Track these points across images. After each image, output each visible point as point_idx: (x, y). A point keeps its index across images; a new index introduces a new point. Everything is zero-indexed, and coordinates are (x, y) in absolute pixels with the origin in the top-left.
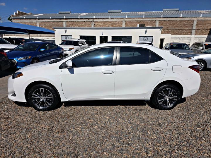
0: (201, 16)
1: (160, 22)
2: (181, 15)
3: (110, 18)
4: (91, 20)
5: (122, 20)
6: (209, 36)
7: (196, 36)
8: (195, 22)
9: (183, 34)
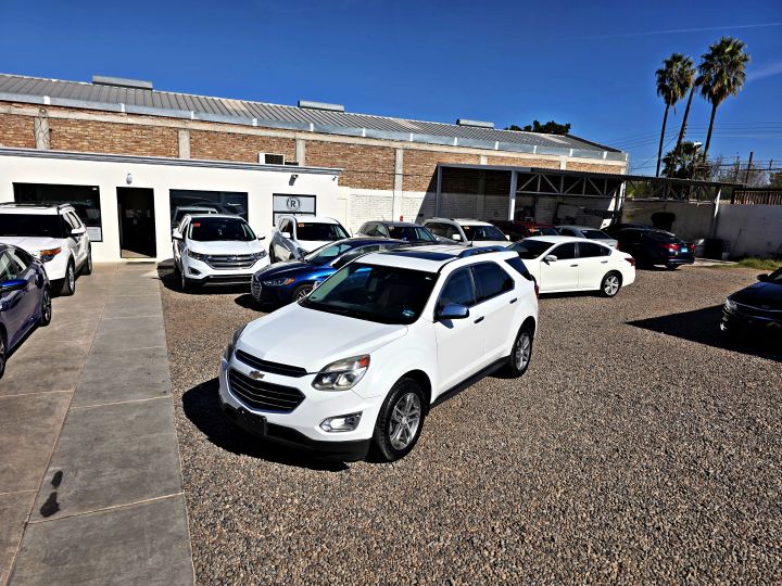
0: (411, 140)
1: (308, 144)
2: (364, 130)
3: (123, 110)
4: (34, 111)
5: (175, 124)
6: (433, 195)
9: (374, 187)
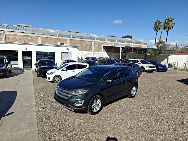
0: (96, 39)
1: (70, 40)
2: (84, 37)
3: (24, 32)
5: (37, 35)
7: (95, 52)
8: (93, 43)
9: (87, 51)
